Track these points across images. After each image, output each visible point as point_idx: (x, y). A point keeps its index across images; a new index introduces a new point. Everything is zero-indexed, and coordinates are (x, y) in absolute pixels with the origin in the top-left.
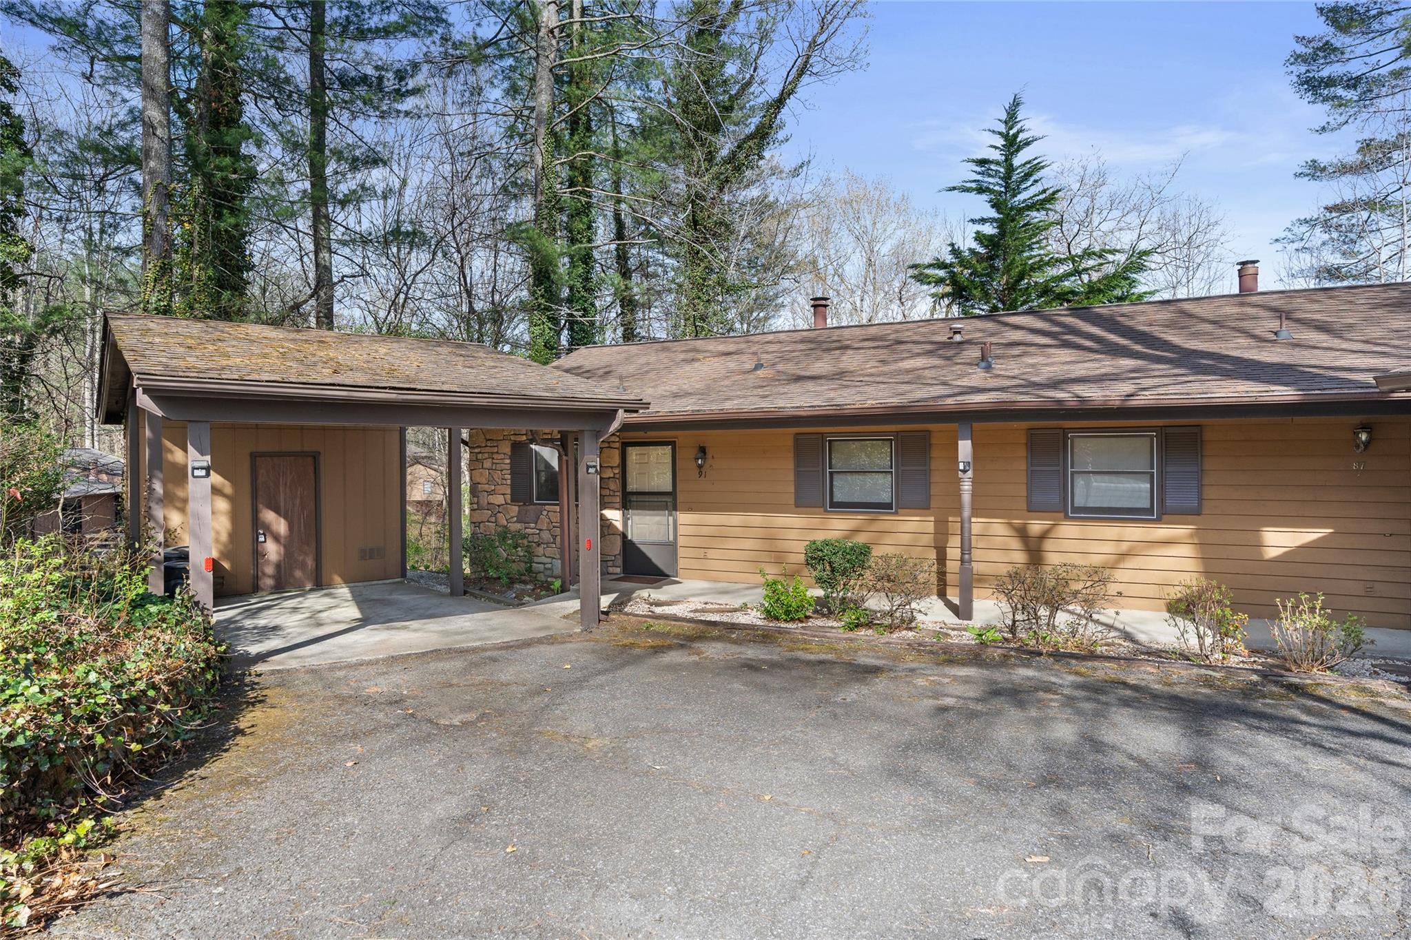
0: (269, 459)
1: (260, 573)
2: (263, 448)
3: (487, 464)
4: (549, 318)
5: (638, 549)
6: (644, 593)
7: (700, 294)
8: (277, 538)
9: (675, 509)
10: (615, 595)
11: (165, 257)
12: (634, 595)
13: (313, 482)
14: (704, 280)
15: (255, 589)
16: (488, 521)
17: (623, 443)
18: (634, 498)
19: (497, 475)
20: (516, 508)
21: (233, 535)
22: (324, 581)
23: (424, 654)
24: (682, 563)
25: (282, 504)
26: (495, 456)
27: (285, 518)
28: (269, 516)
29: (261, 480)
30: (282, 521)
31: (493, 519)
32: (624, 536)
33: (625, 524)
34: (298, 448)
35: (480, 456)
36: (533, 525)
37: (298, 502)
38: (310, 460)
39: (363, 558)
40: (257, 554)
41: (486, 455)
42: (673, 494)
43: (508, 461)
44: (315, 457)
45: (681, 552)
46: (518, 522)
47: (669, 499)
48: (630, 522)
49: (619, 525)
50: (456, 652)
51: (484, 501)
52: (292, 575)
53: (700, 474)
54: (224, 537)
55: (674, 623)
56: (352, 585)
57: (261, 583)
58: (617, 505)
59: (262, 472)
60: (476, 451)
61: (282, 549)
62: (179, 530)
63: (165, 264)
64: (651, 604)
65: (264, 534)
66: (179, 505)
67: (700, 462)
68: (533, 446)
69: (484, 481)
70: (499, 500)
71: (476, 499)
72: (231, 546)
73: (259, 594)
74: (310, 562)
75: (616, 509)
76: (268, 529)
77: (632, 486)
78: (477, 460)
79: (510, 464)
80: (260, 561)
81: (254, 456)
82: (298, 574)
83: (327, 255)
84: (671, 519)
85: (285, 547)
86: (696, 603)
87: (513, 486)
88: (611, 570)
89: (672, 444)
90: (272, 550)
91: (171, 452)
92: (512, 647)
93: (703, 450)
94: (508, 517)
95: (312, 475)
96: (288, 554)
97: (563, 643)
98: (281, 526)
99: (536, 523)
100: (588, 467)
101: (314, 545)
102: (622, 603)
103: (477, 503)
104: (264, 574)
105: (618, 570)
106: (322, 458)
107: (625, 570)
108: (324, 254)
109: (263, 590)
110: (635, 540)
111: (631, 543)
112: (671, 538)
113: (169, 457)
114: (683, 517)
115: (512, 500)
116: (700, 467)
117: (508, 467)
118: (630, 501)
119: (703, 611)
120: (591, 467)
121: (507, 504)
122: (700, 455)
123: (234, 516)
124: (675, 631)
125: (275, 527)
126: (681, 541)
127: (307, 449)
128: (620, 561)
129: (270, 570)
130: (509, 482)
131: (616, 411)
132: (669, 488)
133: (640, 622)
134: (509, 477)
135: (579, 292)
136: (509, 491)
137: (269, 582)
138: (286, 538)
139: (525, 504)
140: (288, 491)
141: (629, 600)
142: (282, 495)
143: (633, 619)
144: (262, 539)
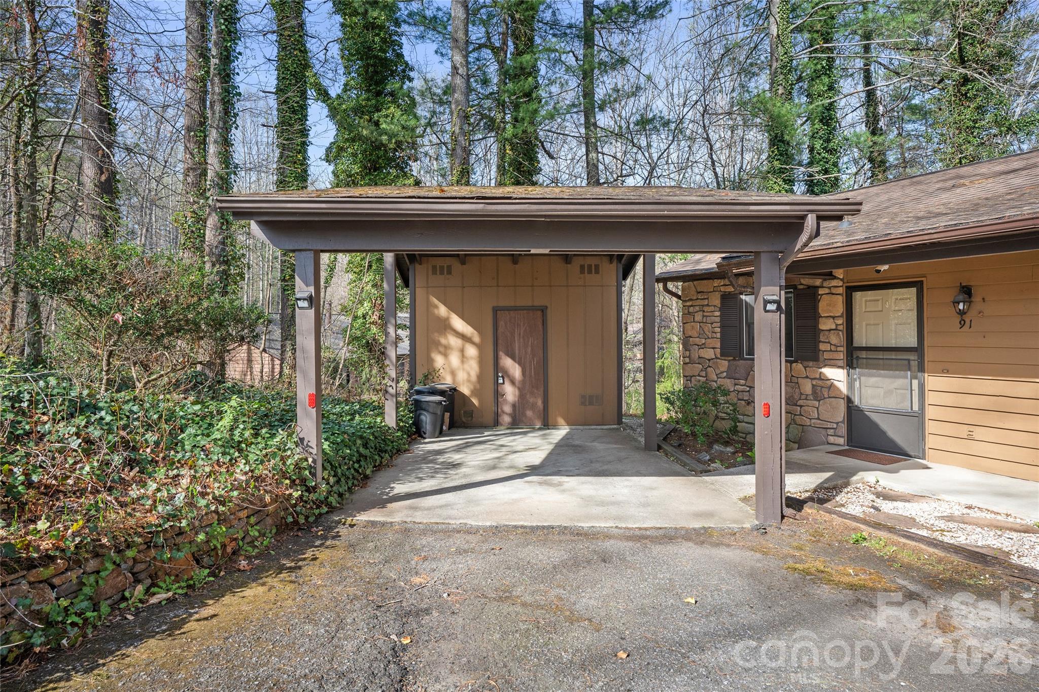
0: (507, 312)
1: (499, 410)
2: (502, 303)
3: (698, 317)
4: (784, 180)
5: (868, 418)
6: (870, 477)
7: (971, 138)
8: (513, 382)
9: (922, 369)
10: (827, 475)
11: (463, 164)
12: (855, 478)
13: (541, 333)
14: (975, 122)
15: (496, 423)
16: (699, 375)
17: (848, 288)
18: (863, 354)
19: (707, 328)
20: (726, 363)
21: (480, 377)
22: (550, 422)
23: (534, 529)
24: (931, 441)
25: (517, 352)
26: (706, 309)
27: (520, 364)
28: (508, 363)
29: (500, 330)
30: (517, 366)
31: (703, 374)
32: (849, 400)
33: (851, 386)
34: (530, 304)
35: (691, 309)
36: (742, 382)
37: (529, 349)
38: (539, 313)
39: (583, 404)
40: (498, 395)
41: (697, 308)
42: (919, 350)
43: (718, 314)
44: (543, 310)
45: (930, 427)
46: (727, 377)
47: (913, 357)
48: (857, 384)
49: (843, 387)
50: (572, 533)
51: (695, 356)
52: (524, 415)
53: (962, 323)
54: (474, 378)
55: (903, 540)
56: (573, 427)
57: (500, 420)
58: (841, 363)
59: (501, 323)
60: (688, 304)
61: (517, 393)
62: (441, 371)
63: (463, 169)
64: (878, 495)
65: (502, 377)
66: (442, 349)
67: (961, 306)
68: (743, 297)
69: (695, 334)
70: (709, 354)
71: (688, 353)
72: (478, 386)
73: (499, 428)
74: (540, 403)
75: (839, 367)
76: (506, 374)
77: (861, 338)
78: (689, 313)
79: (720, 316)
80: (500, 400)
81: (496, 310)
82: (529, 413)
83: (595, 155)
84: (915, 383)
85: (519, 389)
86: (954, 505)
87: (723, 340)
88: (832, 439)
89: (918, 285)
90: (510, 392)
91: (436, 307)
92: (646, 537)
93: (967, 291)
94: (718, 372)
95: (541, 326)
96: (522, 396)
97: (717, 545)
98: (516, 371)
99: (746, 380)
100: (766, 302)
101: (542, 389)
102: (834, 488)
103: (689, 357)
104: (503, 412)
105: (841, 441)
106: (549, 311)
107: (850, 441)
108: (593, 155)
109: (502, 425)
110: (863, 406)
111: (859, 410)
112: (916, 408)
113: (436, 311)
114: (933, 381)
115: (723, 354)
116: (962, 313)
117: (718, 319)
118: (858, 358)
119: (963, 520)
120: (770, 302)
121: (717, 358)
122: (961, 297)
123: (481, 361)
124: (905, 557)
125: (511, 371)
126: (930, 412)
127: (536, 303)
128: (843, 429)
129: (507, 409)
130: (719, 335)
131: (803, 217)
132: (912, 342)
133: (847, 528)
134: (719, 330)
135: (819, 154)
136: (718, 345)
137: (507, 419)
138: (520, 382)
139: (734, 359)
140: (521, 340)
141: (847, 484)
142: (517, 345)
143: (837, 520)
144: (501, 381)
